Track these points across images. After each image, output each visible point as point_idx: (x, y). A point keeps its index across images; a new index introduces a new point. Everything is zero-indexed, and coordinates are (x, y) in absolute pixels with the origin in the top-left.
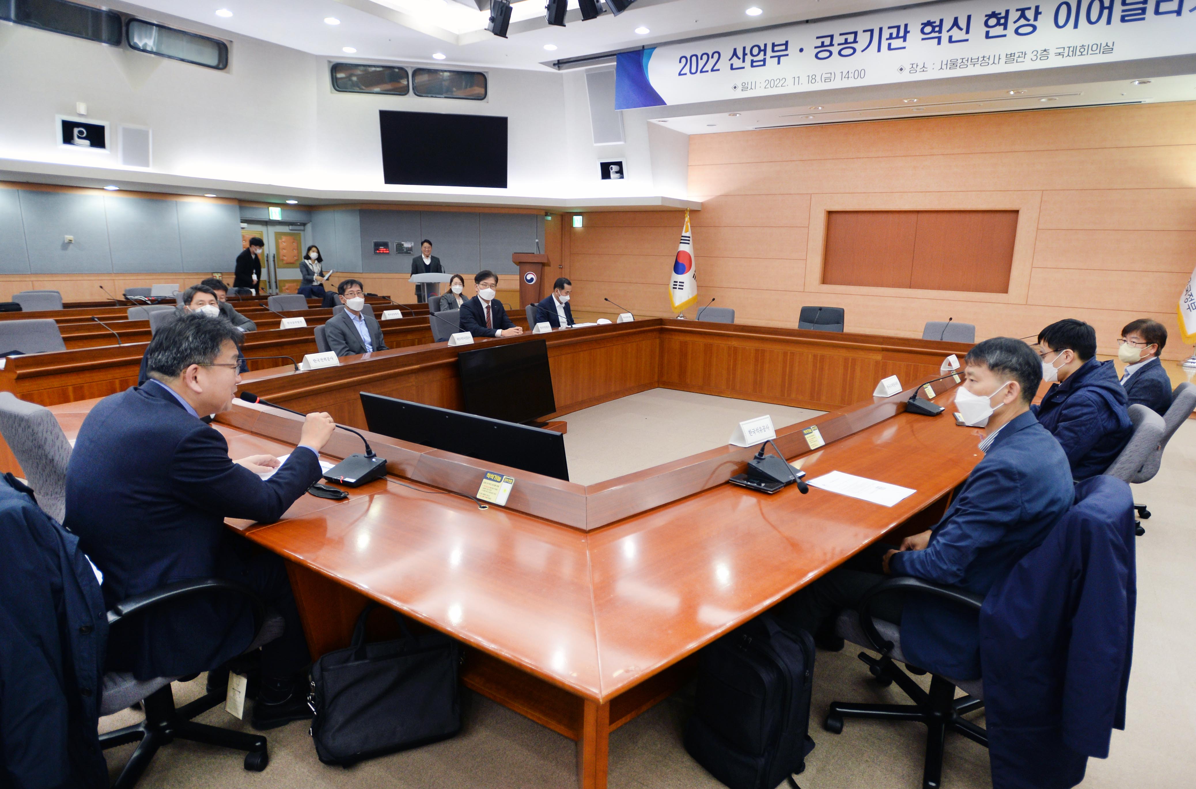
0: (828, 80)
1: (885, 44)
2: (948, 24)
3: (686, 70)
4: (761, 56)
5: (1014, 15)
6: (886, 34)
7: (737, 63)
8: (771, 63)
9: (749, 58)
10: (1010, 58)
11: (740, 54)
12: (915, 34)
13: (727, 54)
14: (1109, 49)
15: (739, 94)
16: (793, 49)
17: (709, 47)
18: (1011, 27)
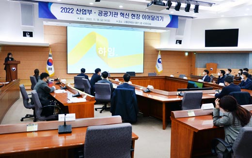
0: (102, 21)
1: (113, 15)
2: (125, 14)
3: (63, 11)
4: (85, 12)
5: (136, 15)
6: (113, 13)
7: (79, 12)
8: (88, 14)
9: (81, 12)
10: (136, 23)
11: (79, 10)
12: (119, 15)
13: (75, 9)
14: (150, 24)
15: (79, 20)
16: (93, 12)
17: (71, 7)
18: (136, 17)
